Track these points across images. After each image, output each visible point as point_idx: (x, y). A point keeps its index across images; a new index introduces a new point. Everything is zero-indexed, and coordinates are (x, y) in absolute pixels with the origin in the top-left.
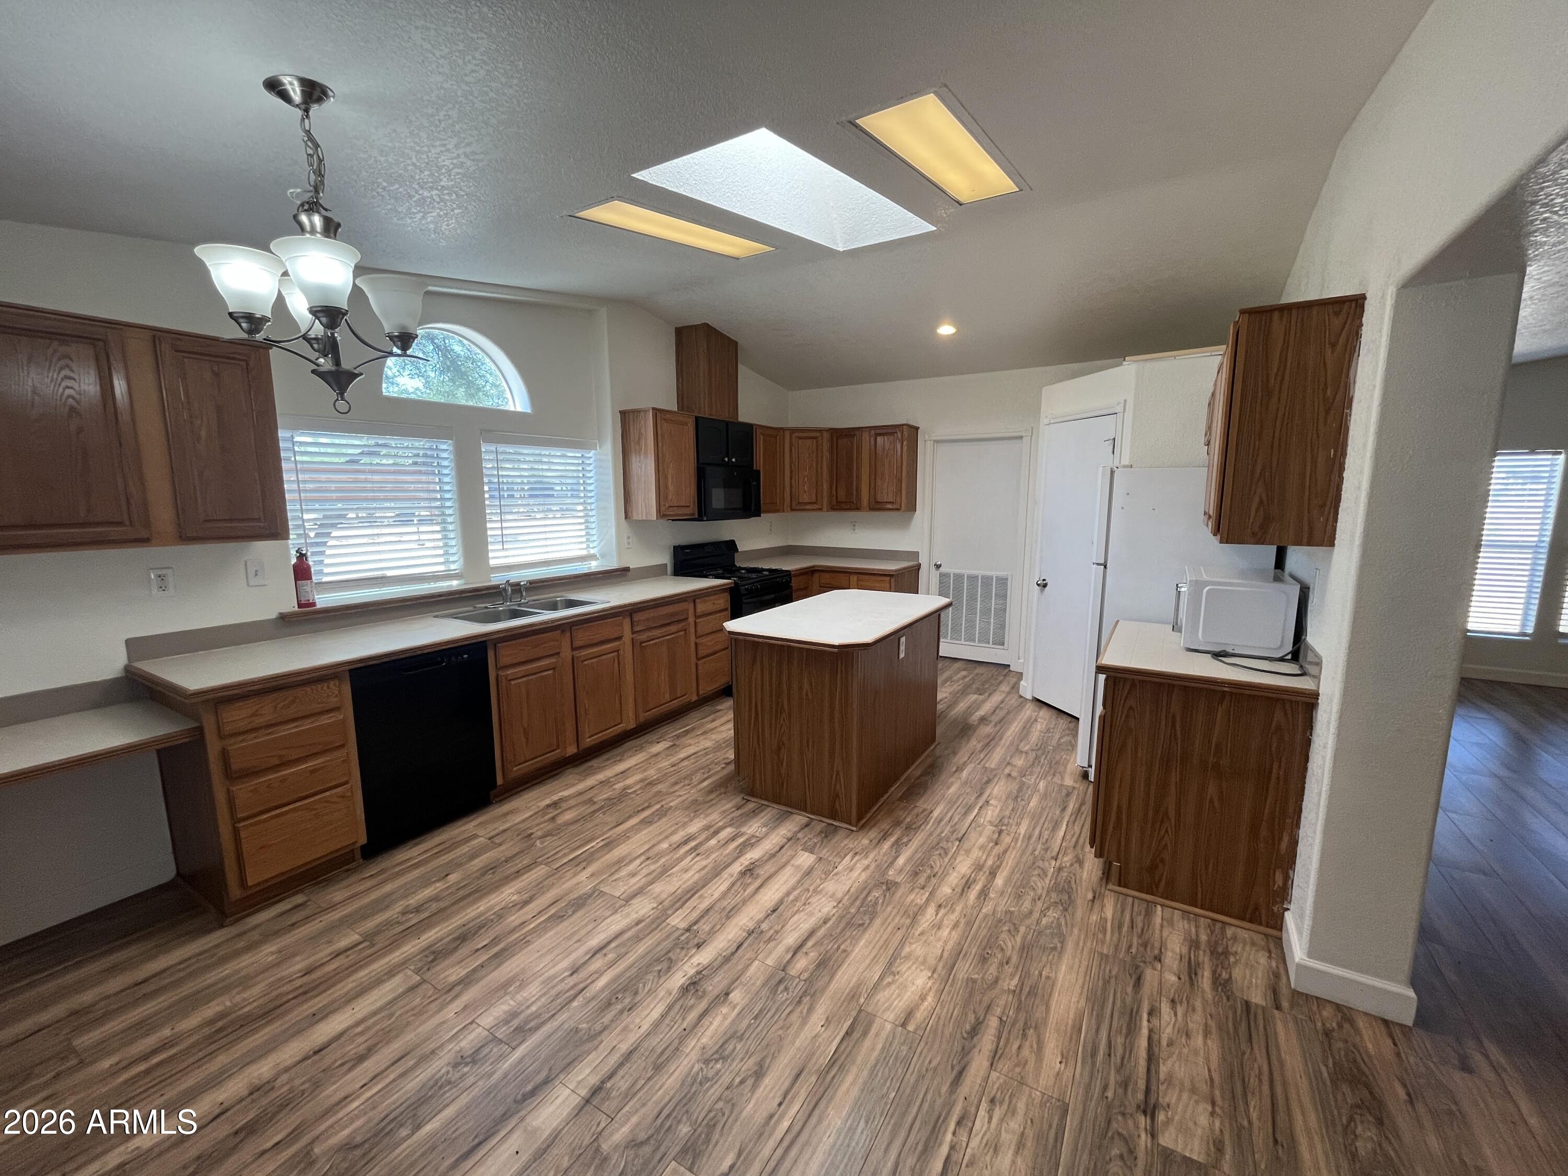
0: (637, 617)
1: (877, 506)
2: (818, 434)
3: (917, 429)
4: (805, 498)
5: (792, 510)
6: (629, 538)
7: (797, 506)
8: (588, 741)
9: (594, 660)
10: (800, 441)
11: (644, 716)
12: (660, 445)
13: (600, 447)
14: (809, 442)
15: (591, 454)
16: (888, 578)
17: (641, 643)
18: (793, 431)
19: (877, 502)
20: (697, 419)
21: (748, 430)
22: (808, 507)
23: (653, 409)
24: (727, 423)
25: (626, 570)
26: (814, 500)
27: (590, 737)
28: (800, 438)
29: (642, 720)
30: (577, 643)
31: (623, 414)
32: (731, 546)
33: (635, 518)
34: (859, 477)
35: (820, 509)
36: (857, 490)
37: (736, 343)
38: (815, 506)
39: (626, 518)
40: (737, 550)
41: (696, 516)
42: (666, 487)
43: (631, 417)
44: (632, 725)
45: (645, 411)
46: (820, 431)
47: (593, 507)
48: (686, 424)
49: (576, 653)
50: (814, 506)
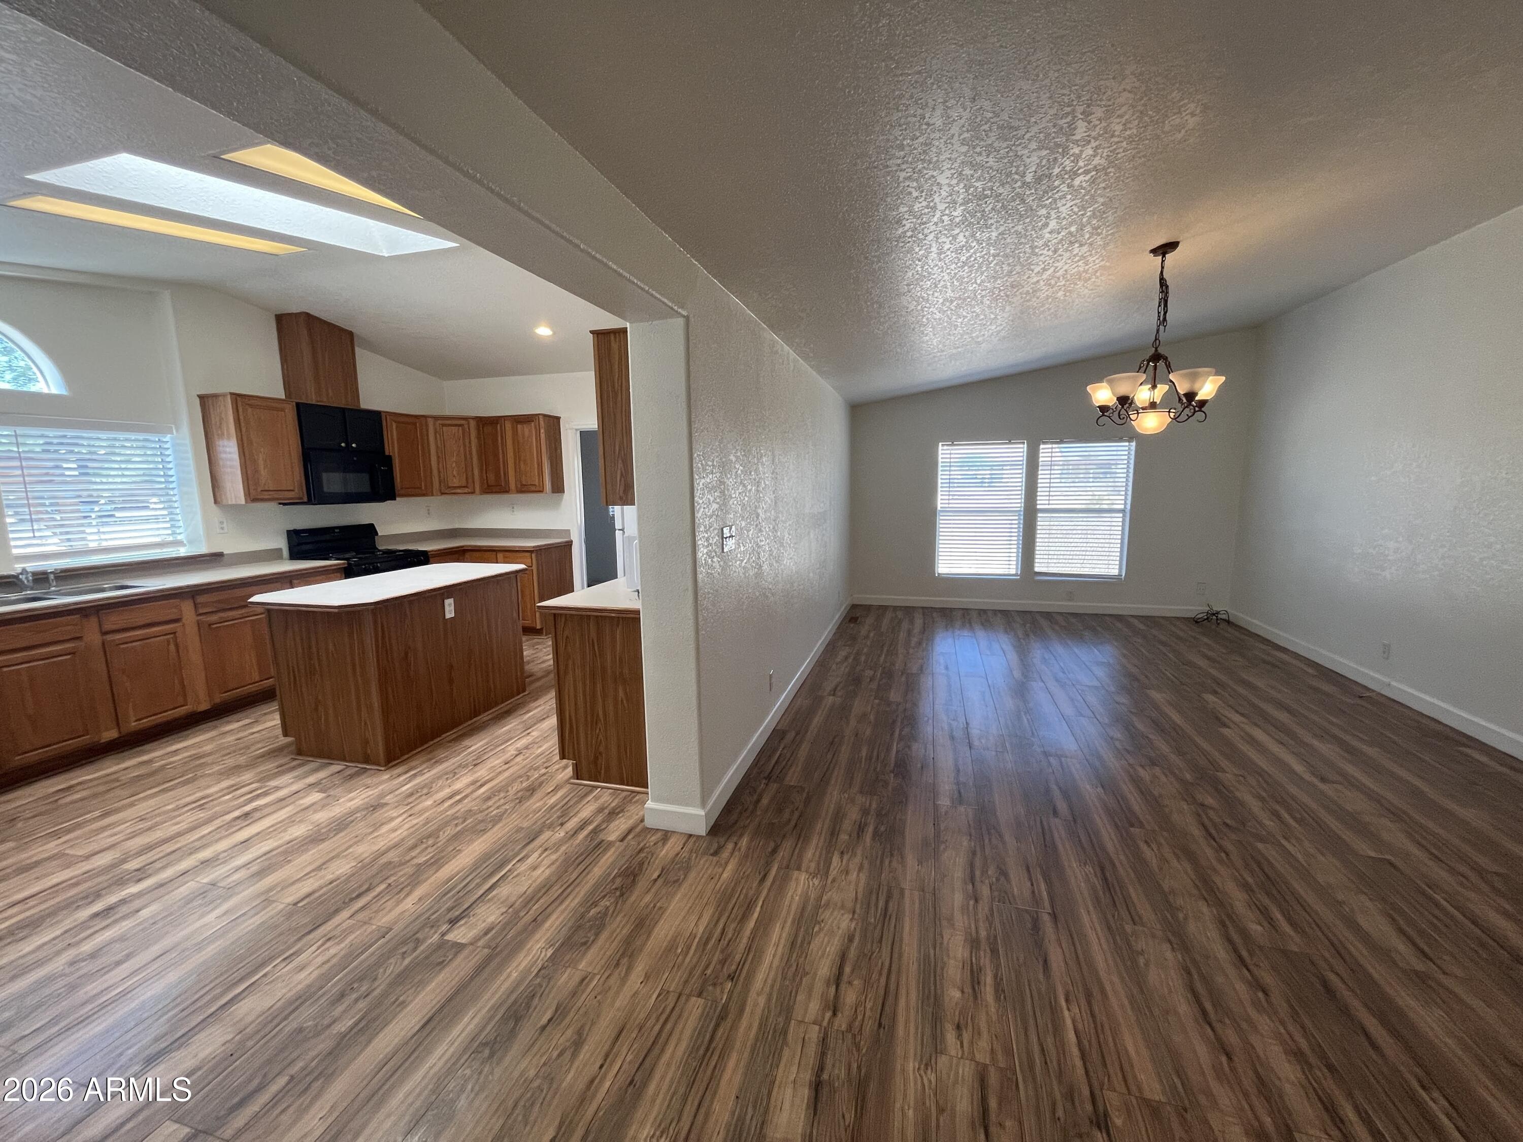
0: (200, 599)
1: (524, 489)
2: (463, 422)
3: (558, 419)
4: (456, 482)
5: (442, 494)
6: (222, 523)
7: (447, 490)
8: (133, 725)
9: (138, 643)
10: (445, 428)
11: (219, 698)
12: (244, 429)
13: (177, 431)
14: (454, 429)
15: (168, 438)
16: (528, 554)
17: (210, 625)
18: (436, 418)
19: (522, 485)
20: (298, 405)
21: (375, 417)
22: (459, 491)
23: (231, 394)
24: (343, 410)
25: (220, 555)
26: (464, 483)
27: (136, 721)
28: (443, 425)
29: (218, 701)
30: (107, 627)
31: (203, 398)
32: (370, 530)
33: (224, 502)
34: (505, 464)
35: (473, 493)
36: (505, 474)
37: (351, 334)
38: (466, 490)
39: (216, 502)
40: (377, 533)
41: (305, 500)
42: (256, 471)
43: (210, 402)
44: (204, 706)
45: (224, 395)
46: (466, 419)
47: (176, 492)
48: (283, 410)
49: (109, 637)
50: (467, 488)
